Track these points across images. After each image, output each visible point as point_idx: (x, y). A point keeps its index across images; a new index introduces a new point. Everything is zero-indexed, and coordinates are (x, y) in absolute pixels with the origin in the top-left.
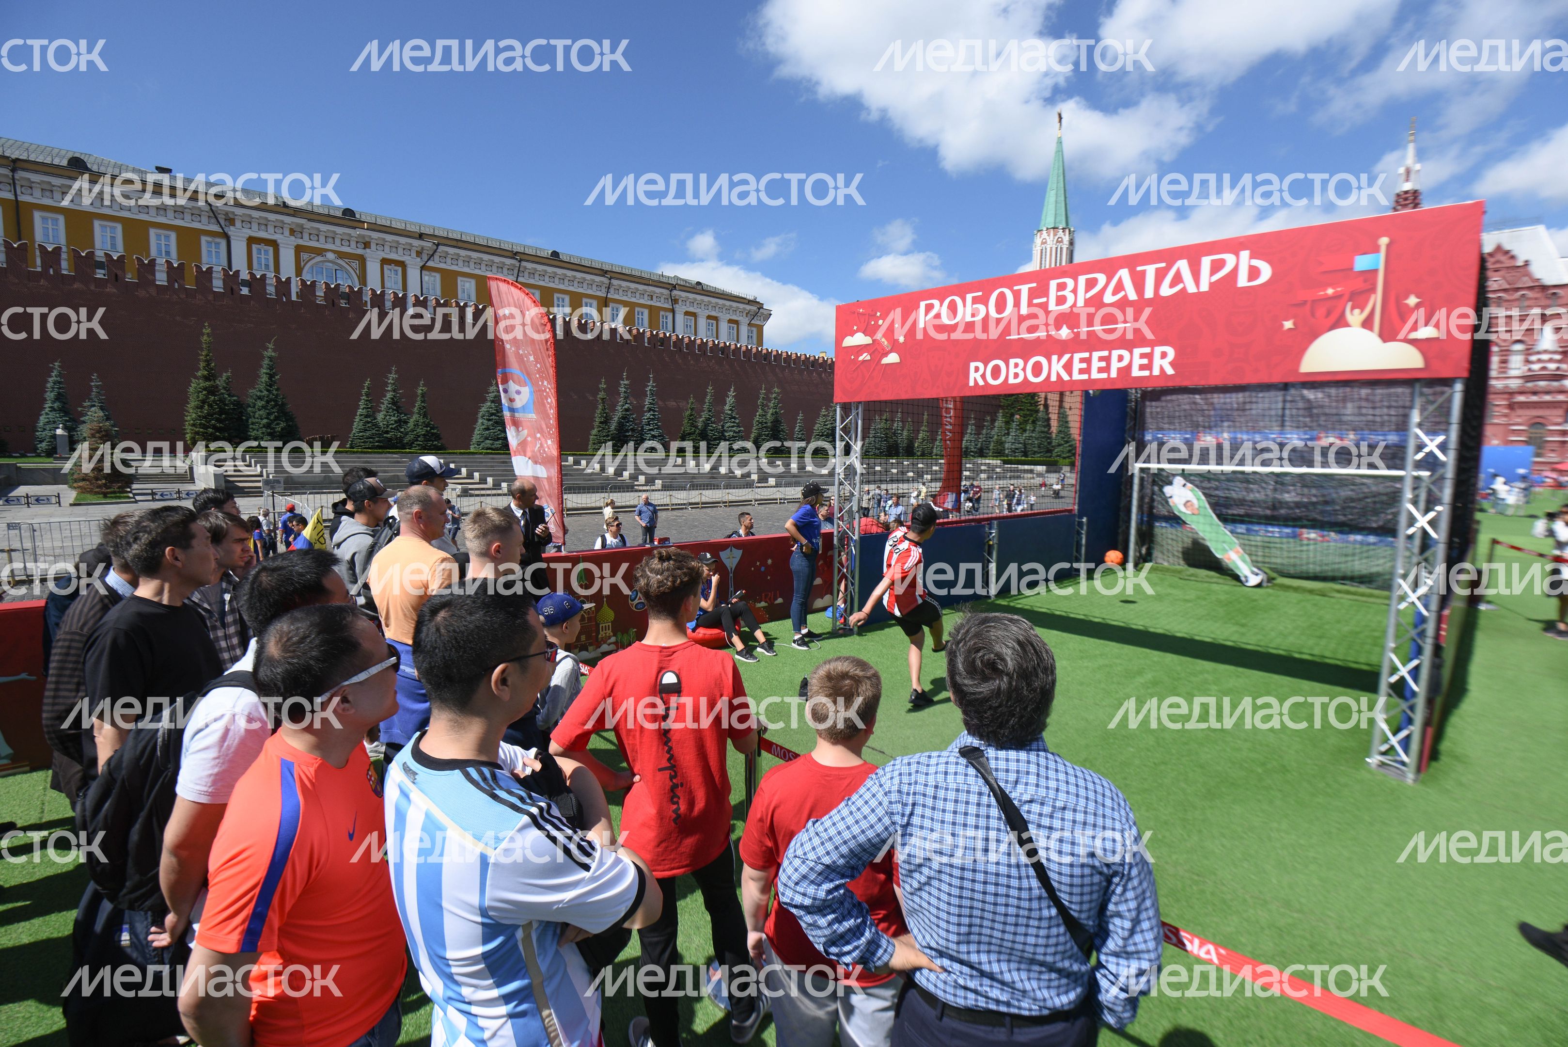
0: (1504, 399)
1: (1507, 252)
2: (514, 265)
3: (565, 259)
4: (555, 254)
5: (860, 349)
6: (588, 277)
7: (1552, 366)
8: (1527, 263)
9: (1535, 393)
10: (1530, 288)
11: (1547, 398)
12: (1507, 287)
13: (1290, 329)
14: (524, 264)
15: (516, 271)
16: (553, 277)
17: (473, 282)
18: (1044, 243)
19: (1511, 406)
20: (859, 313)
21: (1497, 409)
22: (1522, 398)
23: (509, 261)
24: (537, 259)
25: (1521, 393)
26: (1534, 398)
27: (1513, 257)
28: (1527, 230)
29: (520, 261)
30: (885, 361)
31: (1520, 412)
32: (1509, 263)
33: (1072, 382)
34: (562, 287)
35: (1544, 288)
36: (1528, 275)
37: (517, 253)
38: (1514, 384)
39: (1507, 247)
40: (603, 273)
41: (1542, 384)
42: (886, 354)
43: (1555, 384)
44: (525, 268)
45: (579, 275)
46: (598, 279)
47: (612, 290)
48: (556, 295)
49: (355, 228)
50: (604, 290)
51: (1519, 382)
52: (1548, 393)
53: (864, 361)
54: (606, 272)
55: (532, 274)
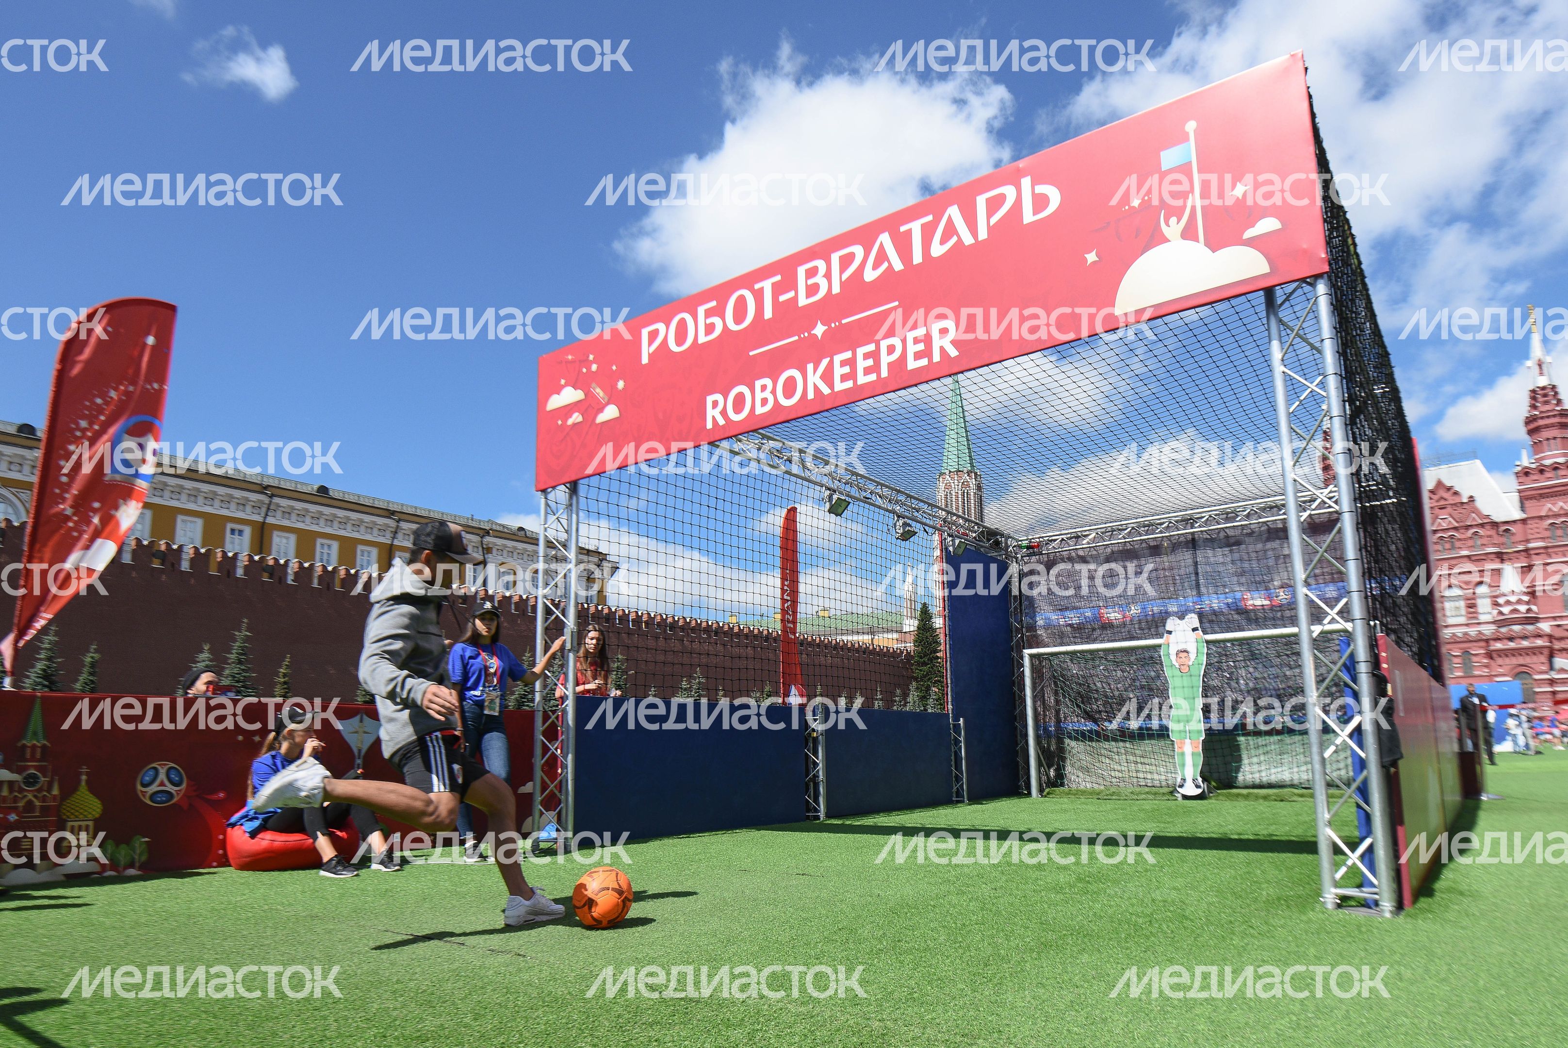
0: (1481, 647)
1: (1449, 489)
2: (262, 502)
3: (336, 495)
4: (323, 490)
5: (568, 410)
6: (367, 518)
7: (1523, 608)
8: (1472, 499)
9: (1511, 639)
10: (1482, 525)
11: (1525, 643)
12: (1456, 525)
13: (1094, 263)
14: (276, 500)
15: (264, 510)
16: (316, 518)
17: (199, 523)
18: (948, 486)
19: (1490, 655)
20: (568, 362)
21: (1475, 659)
22: (1499, 645)
23: (254, 497)
24: (296, 495)
25: (1498, 639)
26: (1512, 645)
27: (1456, 493)
28: (1464, 465)
29: (272, 496)
30: (602, 418)
31: (1500, 661)
32: (1452, 500)
33: (834, 394)
34: (328, 530)
35: (1495, 525)
36: (1476, 511)
37: (267, 487)
38: (1488, 630)
39: (1448, 484)
40: (390, 513)
41: (1516, 628)
42: (601, 410)
43: (1530, 628)
44: (278, 506)
45: (354, 516)
46: (381, 521)
47: (400, 535)
48: (319, 541)
49: (30, 448)
50: (389, 535)
51: (1493, 627)
52: (1525, 637)
53: (574, 425)
54: (393, 513)
55: (287, 513)
